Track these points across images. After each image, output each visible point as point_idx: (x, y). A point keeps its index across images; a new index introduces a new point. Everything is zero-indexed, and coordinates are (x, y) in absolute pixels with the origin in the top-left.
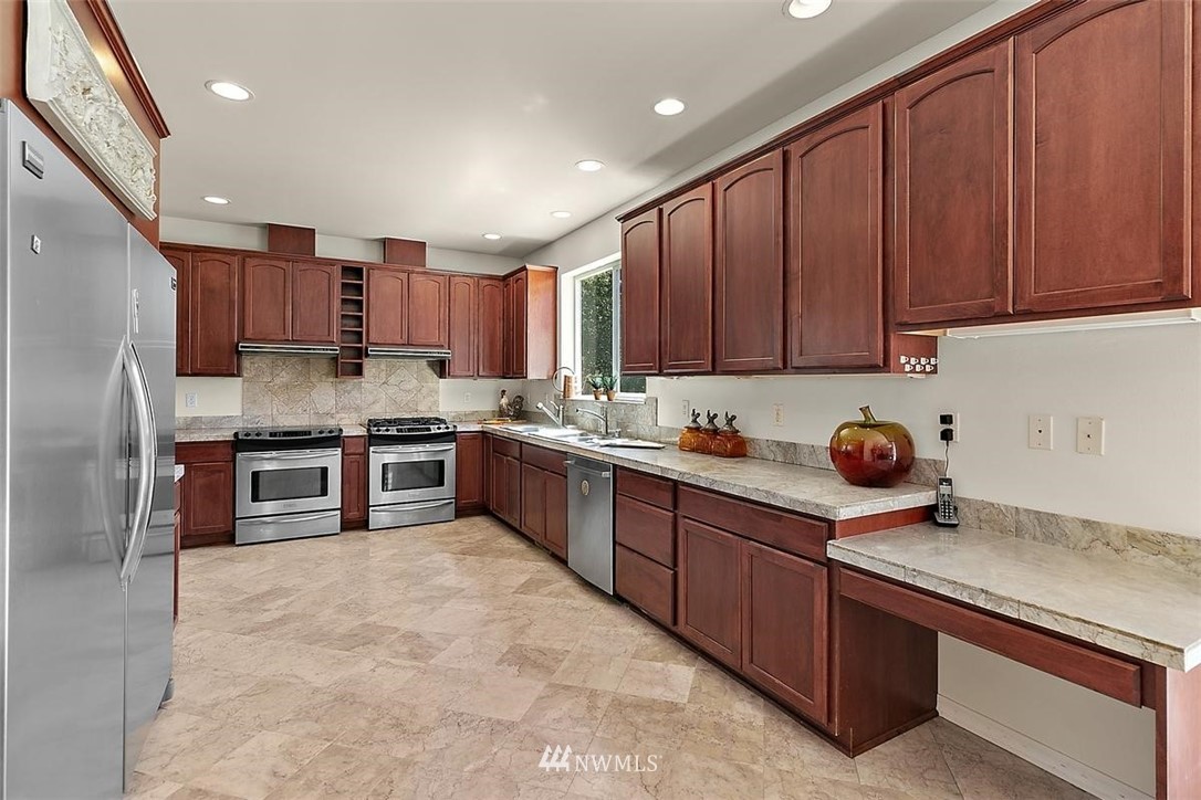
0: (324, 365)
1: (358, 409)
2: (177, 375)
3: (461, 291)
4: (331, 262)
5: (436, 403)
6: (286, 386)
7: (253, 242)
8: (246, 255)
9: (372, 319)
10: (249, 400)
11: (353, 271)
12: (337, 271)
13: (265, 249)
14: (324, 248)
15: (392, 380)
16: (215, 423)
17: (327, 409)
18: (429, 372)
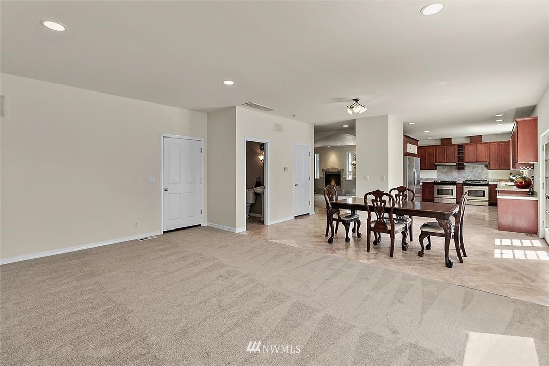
0: (455, 167)
1: (464, 177)
2: (420, 170)
3: (493, 147)
4: (455, 144)
5: (488, 176)
6: (446, 172)
7: (439, 143)
8: (436, 146)
9: (466, 156)
10: (438, 175)
11: (461, 146)
12: (457, 146)
13: (440, 144)
14: (454, 142)
15: (474, 170)
16: (432, 179)
17: (456, 177)
18: (485, 168)
